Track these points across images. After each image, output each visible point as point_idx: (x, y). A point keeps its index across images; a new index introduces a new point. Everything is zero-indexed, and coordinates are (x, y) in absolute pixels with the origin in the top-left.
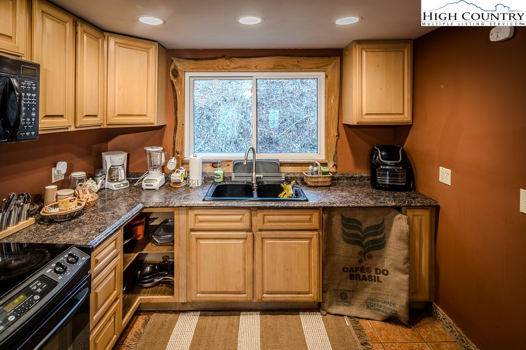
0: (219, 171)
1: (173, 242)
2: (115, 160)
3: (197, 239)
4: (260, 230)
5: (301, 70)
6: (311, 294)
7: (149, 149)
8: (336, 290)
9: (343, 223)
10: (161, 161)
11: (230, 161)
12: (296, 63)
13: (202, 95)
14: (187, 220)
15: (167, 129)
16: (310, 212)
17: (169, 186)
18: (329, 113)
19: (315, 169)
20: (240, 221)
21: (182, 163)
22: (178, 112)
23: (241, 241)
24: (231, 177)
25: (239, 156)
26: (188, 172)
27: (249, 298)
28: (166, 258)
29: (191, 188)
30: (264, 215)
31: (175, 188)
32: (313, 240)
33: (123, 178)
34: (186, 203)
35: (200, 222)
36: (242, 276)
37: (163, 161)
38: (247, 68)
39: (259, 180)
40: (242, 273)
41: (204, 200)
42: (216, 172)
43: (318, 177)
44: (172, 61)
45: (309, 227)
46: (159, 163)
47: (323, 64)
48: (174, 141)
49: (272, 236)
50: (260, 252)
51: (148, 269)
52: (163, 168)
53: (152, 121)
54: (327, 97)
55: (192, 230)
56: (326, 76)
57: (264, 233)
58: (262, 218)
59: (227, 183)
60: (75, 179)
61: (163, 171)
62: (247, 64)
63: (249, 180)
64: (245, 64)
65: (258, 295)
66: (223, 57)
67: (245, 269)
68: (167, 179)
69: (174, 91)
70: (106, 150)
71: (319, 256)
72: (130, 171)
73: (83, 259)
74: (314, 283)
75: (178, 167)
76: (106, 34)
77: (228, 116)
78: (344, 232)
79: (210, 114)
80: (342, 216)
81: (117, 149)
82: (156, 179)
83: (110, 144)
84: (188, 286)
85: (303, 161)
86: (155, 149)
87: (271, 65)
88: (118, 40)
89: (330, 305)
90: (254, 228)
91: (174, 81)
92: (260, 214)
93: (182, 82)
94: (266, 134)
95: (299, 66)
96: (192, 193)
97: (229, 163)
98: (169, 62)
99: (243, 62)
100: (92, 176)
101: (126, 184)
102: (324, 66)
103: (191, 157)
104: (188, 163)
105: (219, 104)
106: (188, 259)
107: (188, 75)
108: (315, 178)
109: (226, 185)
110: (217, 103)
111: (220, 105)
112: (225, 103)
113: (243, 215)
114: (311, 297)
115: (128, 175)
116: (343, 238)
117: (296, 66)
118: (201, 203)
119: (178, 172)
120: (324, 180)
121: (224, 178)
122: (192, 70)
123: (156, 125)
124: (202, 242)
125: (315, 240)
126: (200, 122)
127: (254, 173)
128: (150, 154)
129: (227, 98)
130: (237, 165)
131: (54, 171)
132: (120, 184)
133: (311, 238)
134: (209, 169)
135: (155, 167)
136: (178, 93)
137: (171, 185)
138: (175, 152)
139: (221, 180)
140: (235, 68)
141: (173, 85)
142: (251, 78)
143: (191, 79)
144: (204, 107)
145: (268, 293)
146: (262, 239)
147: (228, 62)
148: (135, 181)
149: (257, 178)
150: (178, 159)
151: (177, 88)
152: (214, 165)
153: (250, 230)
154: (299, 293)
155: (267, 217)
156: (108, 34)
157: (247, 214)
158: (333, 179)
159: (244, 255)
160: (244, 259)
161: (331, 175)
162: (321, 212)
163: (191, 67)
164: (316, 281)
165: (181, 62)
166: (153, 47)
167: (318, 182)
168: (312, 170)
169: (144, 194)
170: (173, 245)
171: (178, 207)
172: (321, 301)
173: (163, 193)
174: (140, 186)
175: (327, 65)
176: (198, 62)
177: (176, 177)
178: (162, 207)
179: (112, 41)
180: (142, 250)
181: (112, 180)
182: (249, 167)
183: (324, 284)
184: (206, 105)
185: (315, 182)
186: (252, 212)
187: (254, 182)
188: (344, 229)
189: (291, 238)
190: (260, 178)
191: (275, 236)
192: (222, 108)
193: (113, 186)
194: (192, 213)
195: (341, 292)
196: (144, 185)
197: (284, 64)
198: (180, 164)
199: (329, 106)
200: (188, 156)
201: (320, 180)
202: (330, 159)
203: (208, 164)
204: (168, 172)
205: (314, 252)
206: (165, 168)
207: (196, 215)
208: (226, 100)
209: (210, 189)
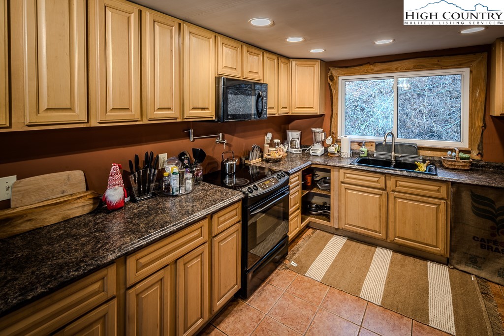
0: (364, 149)
1: (330, 190)
2: (294, 135)
3: (346, 188)
4: (393, 191)
5: (441, 67)
6: (438, 249)
7: (314, 130)
8: (466, 253)
9: (473, 199)
10: (322, 138)
11: (373, 142)
12: (437, 62)
13: (356, 88)
14: (339, 176)
15: (326, 116)
16: (439, 184)
17: (327, 155)
18: (473, 105)
19: (454, 154)
20: (377, 182)
21: (337, 141)
22: (334, 105)
23: (378, 196)
24: (373, 154)
25: (380, 139)
26: (340, 148)
27: (384, 237)
28: (325, 203)
29: (342, 158)
30: (397, 181)
31: (331, 157)
32: (441, 207)
33: (299, 146)
34: (338, 164)
35: (348, 178)
36: (378, 221)
37: (323, 138)
38: (388, 70)
39: (397, 159)
40: (378, 219)
41: (351, 164)
42: (361, 149)
43: (456, 161)
44: (330, 69)
45: (437, 196)
46: (320, 140)
47: (467, 61)
48: (331, 126)
49: (403, 197)
50: (393, 206)
51: (314, 206)
52: (323, 143)
53: (316, 111)
54: (471, 91)
55: (342, 183)
56: (471, 72)
57: (395, 193)
58: (394, 182)
59: (369, 158)
60: (275, 143)
61: (323, 145)
62: (388, 67)
63: (389, 157)
64: (386, 67)
65: (391, 237)
66: (368, 63)
67: (380, 216)
68: (326, 151)
69: (331, 90)
70: (288, 129)
71: (447, 220)
72: (302, 144)
73: (287, 177)
74: (442, 240)
75: (333, 143)
76: (291, 60)
77: (382, 108)
78: (473, 206)
79: (364, 106)
80: (472, 192)
81: (295, 129)
82: (318, 149)
83: (291, 125)
84: (339, 218)
85: (442, 147)
86: (318, 130)
87: (412, 66)
88: (297, 62)
89: (459, 263)
90: (387, 189)
91: (331, 83)
92: (393, 180)
93: (336, 84)
94: (426, 126)
95: (439, 65)
96: (343, 160)
97: (372, 144)
98: (327, 71)
99: (384, 66)
100: (282, 143)
101: (300, 151)
102: (468, 62)
103: (343, 136)
104: (340, 141)
105: (373, 96)
106: (340, 201)
107: (340, 78)
108: (452, 161)
109: (369, 159)
110: (372, 95)
111: (375, 97)
112: (381, 95)
113: (380, 178)
114: (438, 250)
115: (301, 146)
116: (473, 210)
117: (437, 64)
118: (348, 165)
119: (333, 146)
120: (463, 164)
121: (368, 155)
122: (344, 75)
123: (318, 114)
124: (348, 191)
125: (443, 207)
126: (354, 113)
127: (393, 153)
128: (315, 133)
129: (382, 90)
130: (378, 146)
131: (266, 138)
132: (297, 151)
133: (439, 205)
134: (356, 147)
135: (318, 142)
136: (334, 92)
137: (328, 154)
138: (331, 132)
139: (365, 155)
140: (377, 71)
141: (330, 87)
142: (392, 78)
143: (343, 81)
144: (358, 99)
145: (399, 237)
146: (395, 198)
147: (372, 67)
148: (305, 150)
149: (396, 157)
150: (333, 137)
151: (332, 88)
152: (360, 144)
153: (385, 189)
154: (427, 245)
155: (399, 182)
156: (292, 59)
157: (382, 178)
158: (472, 165)
159: (380, 206)
160: (380, 209)
161: (471, 160)
162: (450, 186)
163: (343, 73)
164: (444, 239)
165: (336, 70)
166: (317, 63)
167: (455, 165)
168: (451, 155)
169: (311, 157)
170: (330, 192)
171: (333, 166)
172: (449, 256)
173: (323, 158)
174: (309, 153)
175: (472, 61)
176: (348, 69)
177: (331, 149)
178: (323, 165)
179: (294, 63)
180: (311, 190)
181: (292, 147)
182: (388, 147)
183: (453, 244)
184: (361, 97)
185: (452, 165)
186: (387, 177)
187: (393, 159)
188: (473, 202)
189: (421, 202)
190: (398, 157)
191: (405, 197)
192: (377, 100)
193: (293, 151)
194: (342, 171)
195: (470, 256)
196: (311, 152)
197: (423, 64)
198: (335, 141)
199: (474, 99)
200: (340, 136)
201: (457, 163)
202: (473, 147)
203: (356, 143)
204: (326, 147)
205: (441, 216)
206: (324, 143)
207: (345, 173)
208: (382, 92)
209: (357, 159)
